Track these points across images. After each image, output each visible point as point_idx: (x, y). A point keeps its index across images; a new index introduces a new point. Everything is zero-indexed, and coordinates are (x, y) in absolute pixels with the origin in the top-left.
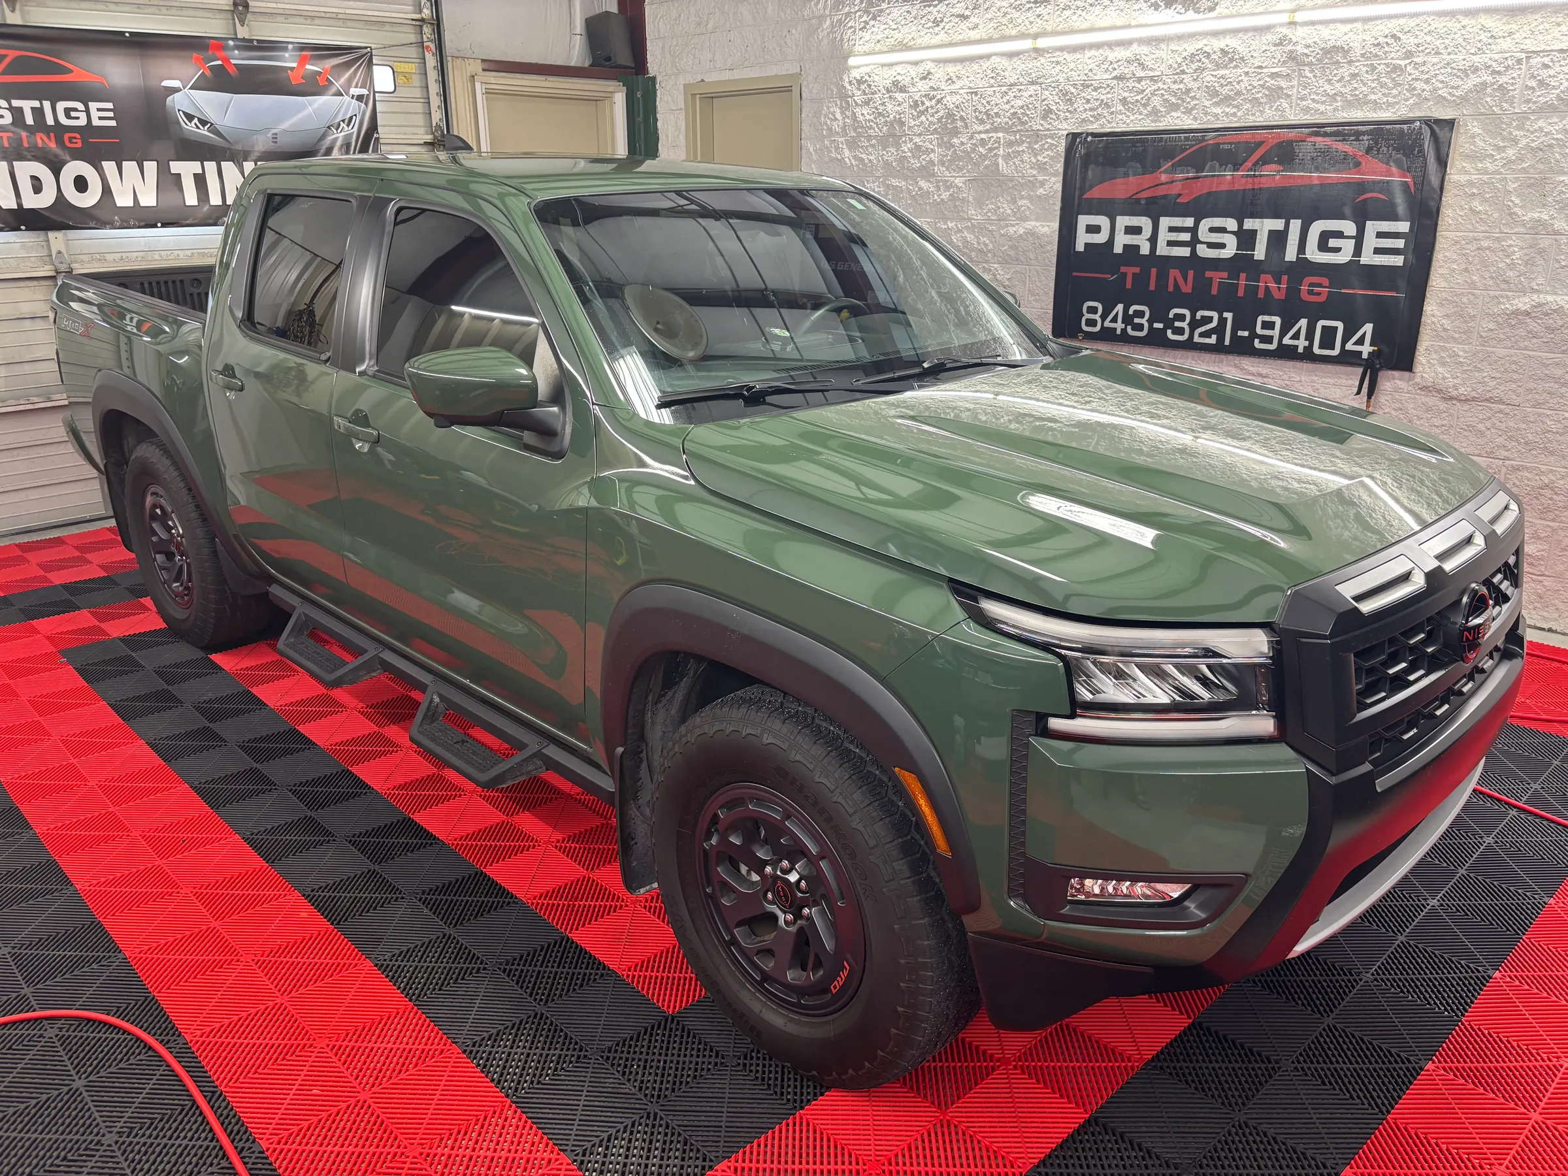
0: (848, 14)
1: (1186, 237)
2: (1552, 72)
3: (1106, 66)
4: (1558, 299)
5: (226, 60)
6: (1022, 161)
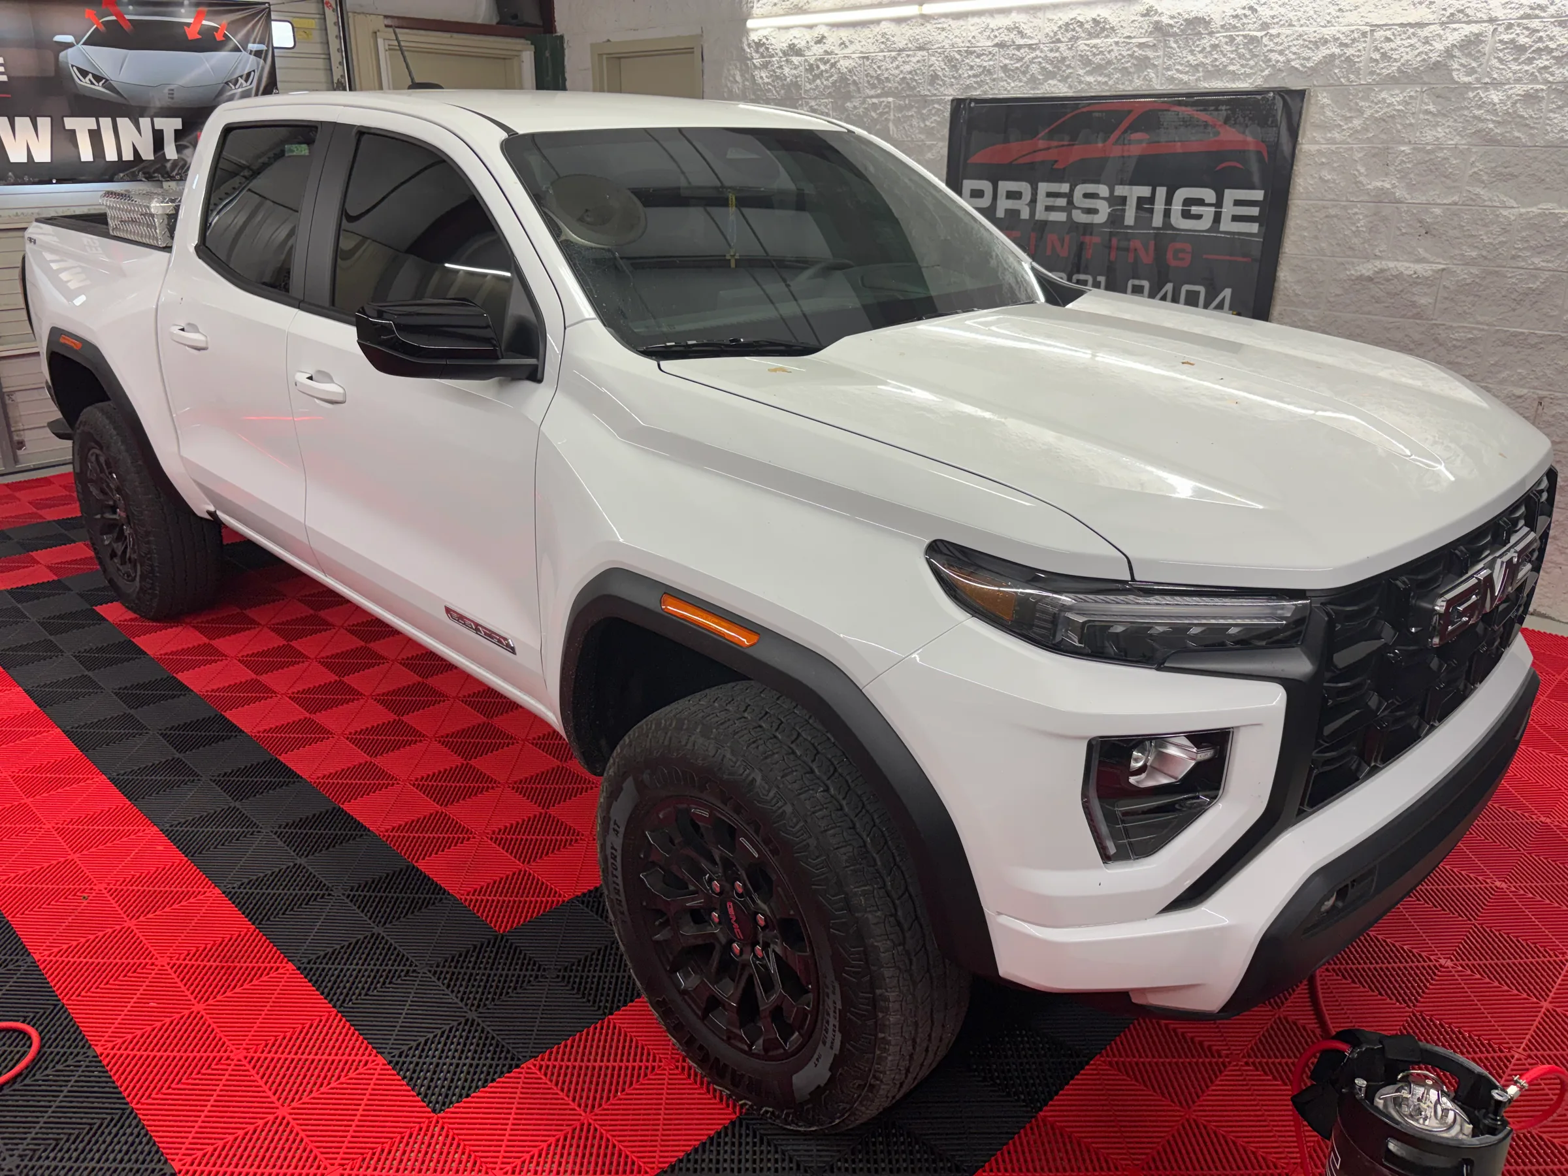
1: (1062, 202)
2: (1393, 45)
3: (988, 34)
4: (1399, 265)
5: (120, 15)
6: (911, 125)
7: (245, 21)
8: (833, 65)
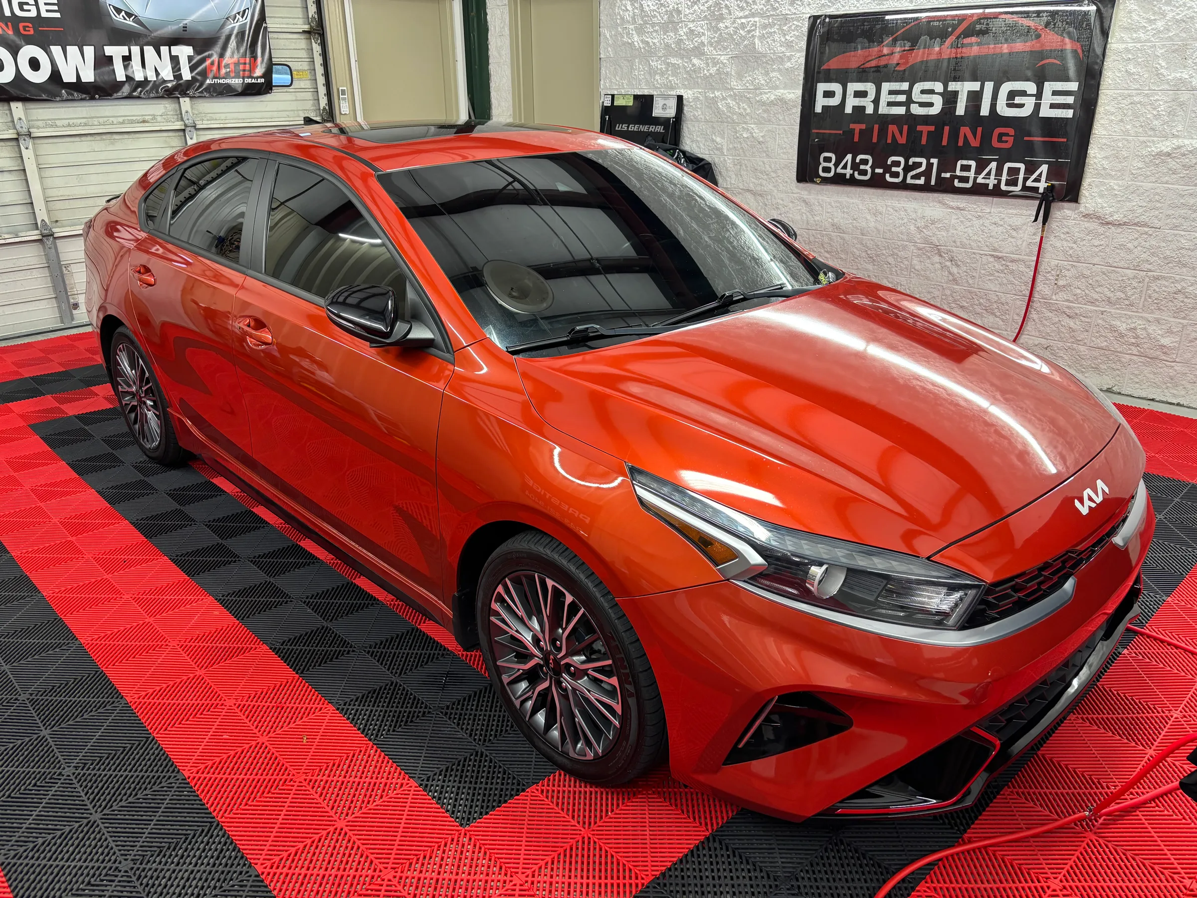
1: (902, 98)
6: (774, 40)
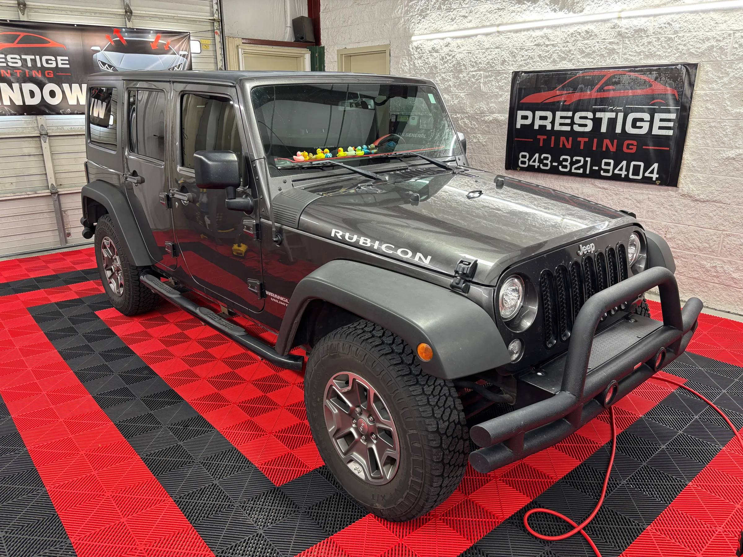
0: (412, 16)
1: (568, 121)
3: (531, 39)
5: (121, 38)
6: (492, 85)
7: (178, 40)
8: (453, 57)
